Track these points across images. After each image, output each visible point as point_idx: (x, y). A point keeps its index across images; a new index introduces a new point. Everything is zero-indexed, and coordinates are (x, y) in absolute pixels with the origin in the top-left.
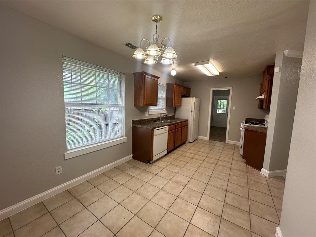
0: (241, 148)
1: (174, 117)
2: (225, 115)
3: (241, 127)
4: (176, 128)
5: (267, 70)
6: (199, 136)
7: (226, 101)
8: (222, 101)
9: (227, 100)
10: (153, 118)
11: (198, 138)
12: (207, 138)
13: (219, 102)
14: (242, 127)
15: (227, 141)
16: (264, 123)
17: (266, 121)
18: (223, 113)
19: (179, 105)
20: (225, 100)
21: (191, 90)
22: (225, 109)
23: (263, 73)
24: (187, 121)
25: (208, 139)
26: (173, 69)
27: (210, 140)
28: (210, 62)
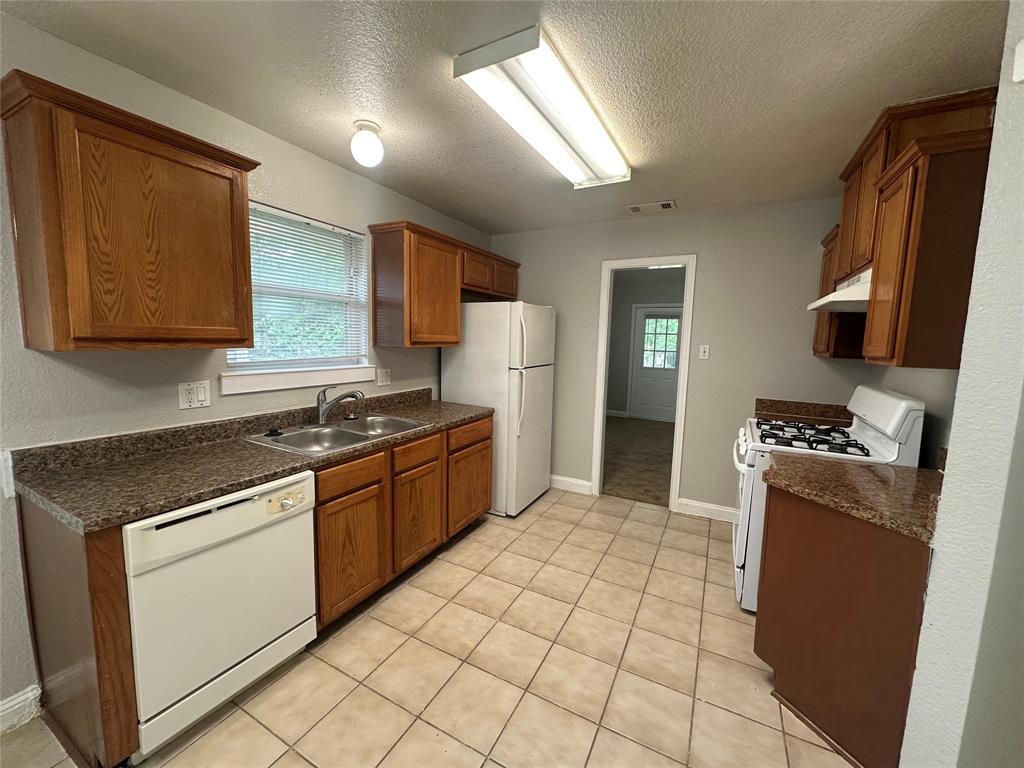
0: (743, 567)
1: (434, 397)
2: (669, 376)
3: (741, 459)
4: (398, 469)
5: (883, 136)
6: (556, 477)
7: (674, 323)
8: (664, 322)
9: (678, 316)
10: (258, 418)
11: (555, 486)
12: (591, 485)
13: (650, 325)
14: (747, 459)
15: (677, 502)
16: (846, 430)
17: (855, 419)
18: (664, 369)
19: (453, 338)
20: (672, 317)
21: (519, 270)
22: (672, 354)
23: (841, 177)
24: (489, 415)
25: (596, 491)
26: (360, 128)
27: (603, 492)
28: (542, 42)
